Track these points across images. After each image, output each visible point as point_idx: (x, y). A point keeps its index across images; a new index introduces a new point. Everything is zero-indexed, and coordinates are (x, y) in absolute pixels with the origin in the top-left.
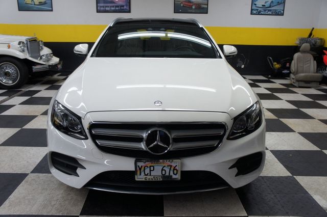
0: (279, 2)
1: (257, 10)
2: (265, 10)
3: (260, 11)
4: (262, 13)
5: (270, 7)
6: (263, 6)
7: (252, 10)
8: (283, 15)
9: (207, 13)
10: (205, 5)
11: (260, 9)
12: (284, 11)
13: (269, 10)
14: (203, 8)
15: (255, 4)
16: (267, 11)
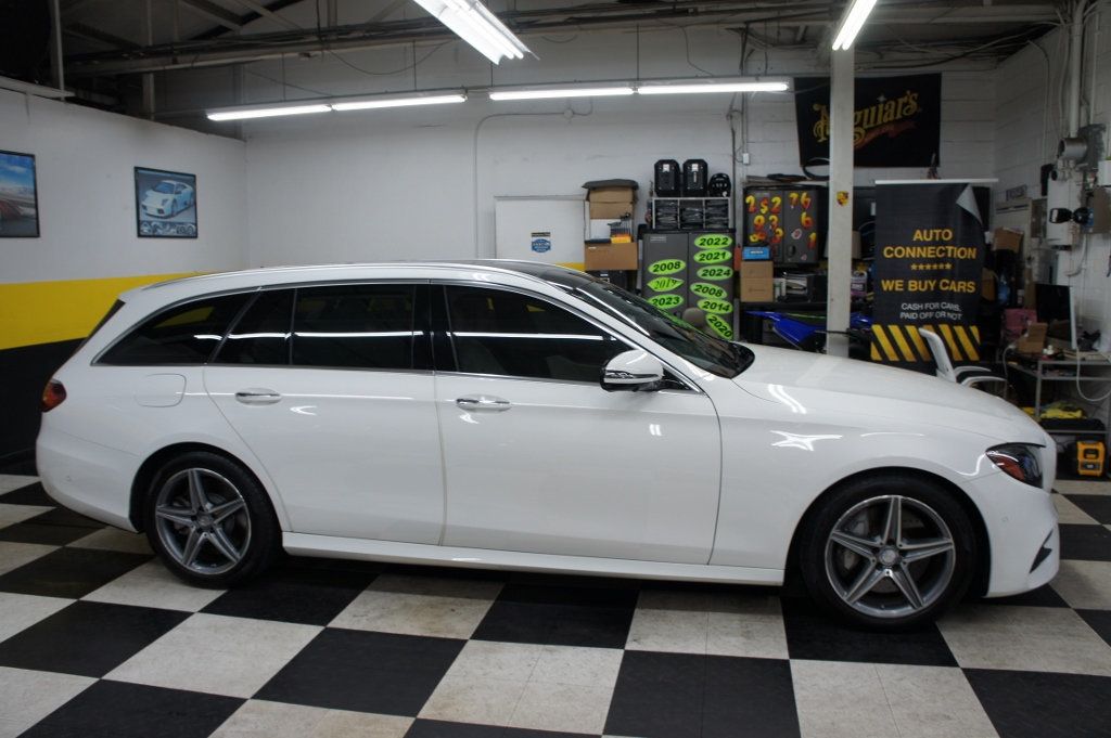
0: (185, 204)
1: (150, 223)
2: (165, 224)
3: (156, 227)
4: (160, 232)
5: (171, 216)
6: (160, 211)
7: (139, 223)
8: (195, 236)
9: (37, 235)
10: (29, 206)
11: (155, 222)
12: (196, 225)
13: (172, 225)
14: (26, 217)
15: (145, 207)
16: (168, 227)
